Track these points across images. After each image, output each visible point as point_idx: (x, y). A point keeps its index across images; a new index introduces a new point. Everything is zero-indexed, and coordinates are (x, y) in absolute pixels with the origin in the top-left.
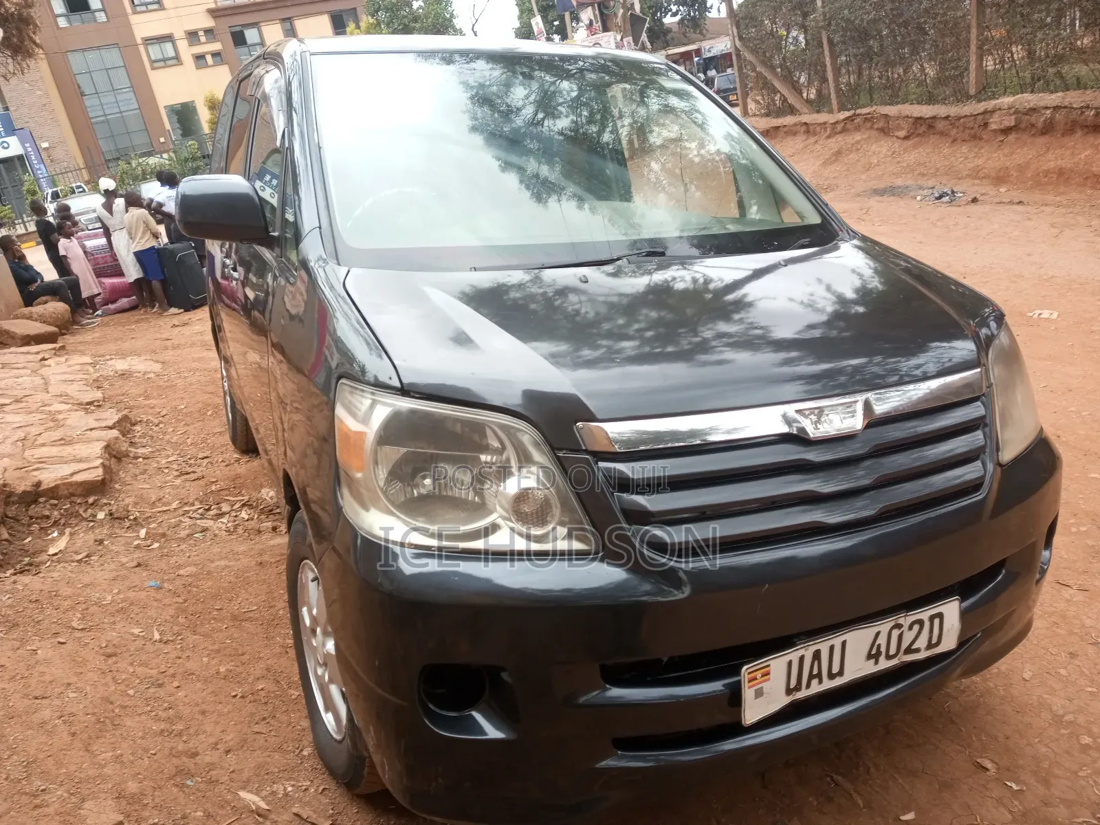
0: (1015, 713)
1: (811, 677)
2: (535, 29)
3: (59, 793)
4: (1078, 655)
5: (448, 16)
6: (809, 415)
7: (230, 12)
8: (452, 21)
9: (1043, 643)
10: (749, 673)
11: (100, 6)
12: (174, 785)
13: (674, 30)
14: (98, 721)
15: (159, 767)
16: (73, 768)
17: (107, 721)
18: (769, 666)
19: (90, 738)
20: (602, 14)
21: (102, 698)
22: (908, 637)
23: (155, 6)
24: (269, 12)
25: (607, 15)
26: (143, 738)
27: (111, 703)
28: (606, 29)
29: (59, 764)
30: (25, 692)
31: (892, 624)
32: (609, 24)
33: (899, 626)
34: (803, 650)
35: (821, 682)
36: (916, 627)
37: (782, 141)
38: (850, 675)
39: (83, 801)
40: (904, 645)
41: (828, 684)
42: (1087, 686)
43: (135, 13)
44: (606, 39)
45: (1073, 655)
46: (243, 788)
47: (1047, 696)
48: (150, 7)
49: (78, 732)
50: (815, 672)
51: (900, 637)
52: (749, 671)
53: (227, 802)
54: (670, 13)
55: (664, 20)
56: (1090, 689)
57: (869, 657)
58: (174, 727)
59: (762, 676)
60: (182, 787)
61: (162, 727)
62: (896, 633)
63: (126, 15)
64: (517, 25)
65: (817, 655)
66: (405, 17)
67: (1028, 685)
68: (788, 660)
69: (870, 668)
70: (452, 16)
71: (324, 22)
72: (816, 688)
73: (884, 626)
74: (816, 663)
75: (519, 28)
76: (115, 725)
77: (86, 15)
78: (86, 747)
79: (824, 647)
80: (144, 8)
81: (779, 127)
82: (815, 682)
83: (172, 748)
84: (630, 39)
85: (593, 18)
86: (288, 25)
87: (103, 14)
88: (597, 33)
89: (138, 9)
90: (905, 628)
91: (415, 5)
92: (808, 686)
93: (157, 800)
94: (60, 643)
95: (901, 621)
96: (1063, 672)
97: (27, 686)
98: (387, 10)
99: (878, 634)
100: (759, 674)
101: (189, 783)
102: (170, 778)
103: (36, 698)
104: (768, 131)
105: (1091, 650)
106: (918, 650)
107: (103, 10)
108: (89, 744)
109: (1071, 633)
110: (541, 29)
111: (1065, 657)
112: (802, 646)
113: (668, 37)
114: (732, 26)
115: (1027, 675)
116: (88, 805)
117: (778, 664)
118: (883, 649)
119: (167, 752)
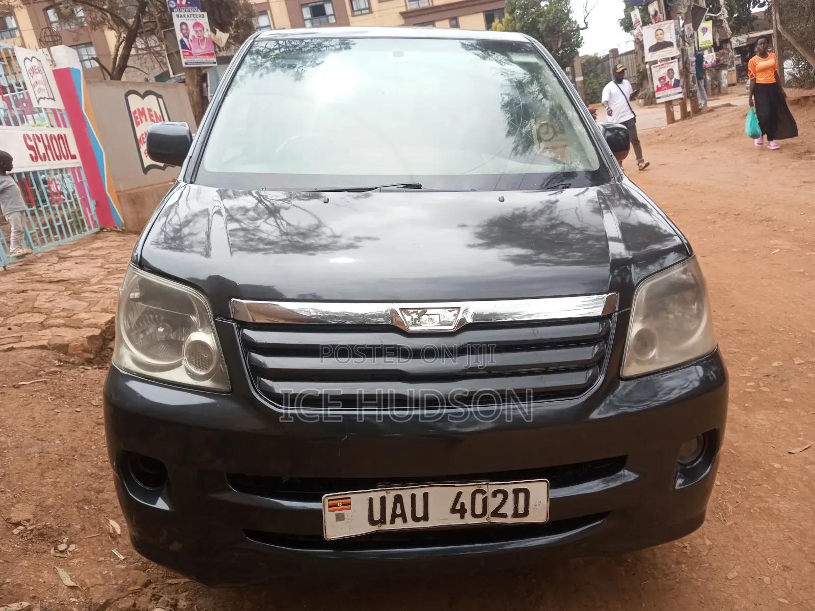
0: (699, 602)
1: (394, 516)
2: (634, 20)
3: (8, 495)
4: (792, 569)
5: (566, 11)
6: (412, 313)
7: (415, 14)
8: (568, 15)
9: (767, 552)
10: (329, 500)
11: (332, 12)
12: (77, 507)
13: (759, 17)
14: (60, 460)
15: (75, 494)
16: (26, 483)
17: (66, 461)
18: (350, 498)
19: (48, 468)
20: (666, 6)
21: (71, 447)
22: (493, 504)
23: (367, 11)
24: (442, 13)
25: (671, 7)
26: (78, 475)
27: (76, 451)
28: (669, 17)
29: (20, 479)
30: (35, 435)
31: (476, 488)
32: (672, 14)
33: (483, 492)
34: (385, 492)
35: (405, 521)
36: (500, 497)
37: (810, 109)
38: (434, 521)
39: (18, 502)
40: (490, 508)
41: (411, 524)
42: (781, 597)
43: (353, 16)
44: (667, 26)
45: (786, 568)
46: (114, 519)
47: (737, 596)
48: (364, 12)
49: (43, 463)
50: (399, 511)
51: (485, 501)
52: (329, 498)
53: (100, 524)
54: (758, 4)
55: (751, 9)
56: (782, 600)
57: (454, 511)
58: (100, 473)
59: (342, 505)
60: (80, 509)
61: (94, 471)
62: (479, 498)
63: (347, 16)
64: (623, 16)
65: (398, 499)
66: (533, 13)
67: (727, 583)
68: (368, 497)
69: (455, 520)
70: (569, 11)
71: (480, 18)
72: (399, 525)
73: (467, 490)
74: (398, 505)
75: (624, 19)
76: (68, 464)
77: (323, 19)
78: (42, 473)
79: (406, 494)
80: (359, 13)
81: (809, 97)
82: (399, 520)
83: (90, 485)
84: (690, 25)
85: (658, 9)
86: (454, 22)
87: (333, 17)
88: (660, 21)
89: (356, 13)
90: (489, 494)
91: (543, 4)
92: (393, 522)
93: (59, 513)
94: (77, 411)
95: (484, 488)
96: (767, 580)
97: (38, 431)
98: (520, 8)
99: (459, 494)
100: (340, 503)
101: (86, 507)
102: (76, 502)
103: (38, 440)
104: (799, 100)
105: (807, 568)
106: (504, 516)
107: (334, 15)
108: (45, 472)
109: (800, 550)
110: (638, 19)
111: (779, 567)
112: (382, 489)
113: (754, 24)
114: (775, 13)
115: (730, 576)
116: (18, 506)
117: (359, 500)
118: (468, 507)
119: (85, 486)
